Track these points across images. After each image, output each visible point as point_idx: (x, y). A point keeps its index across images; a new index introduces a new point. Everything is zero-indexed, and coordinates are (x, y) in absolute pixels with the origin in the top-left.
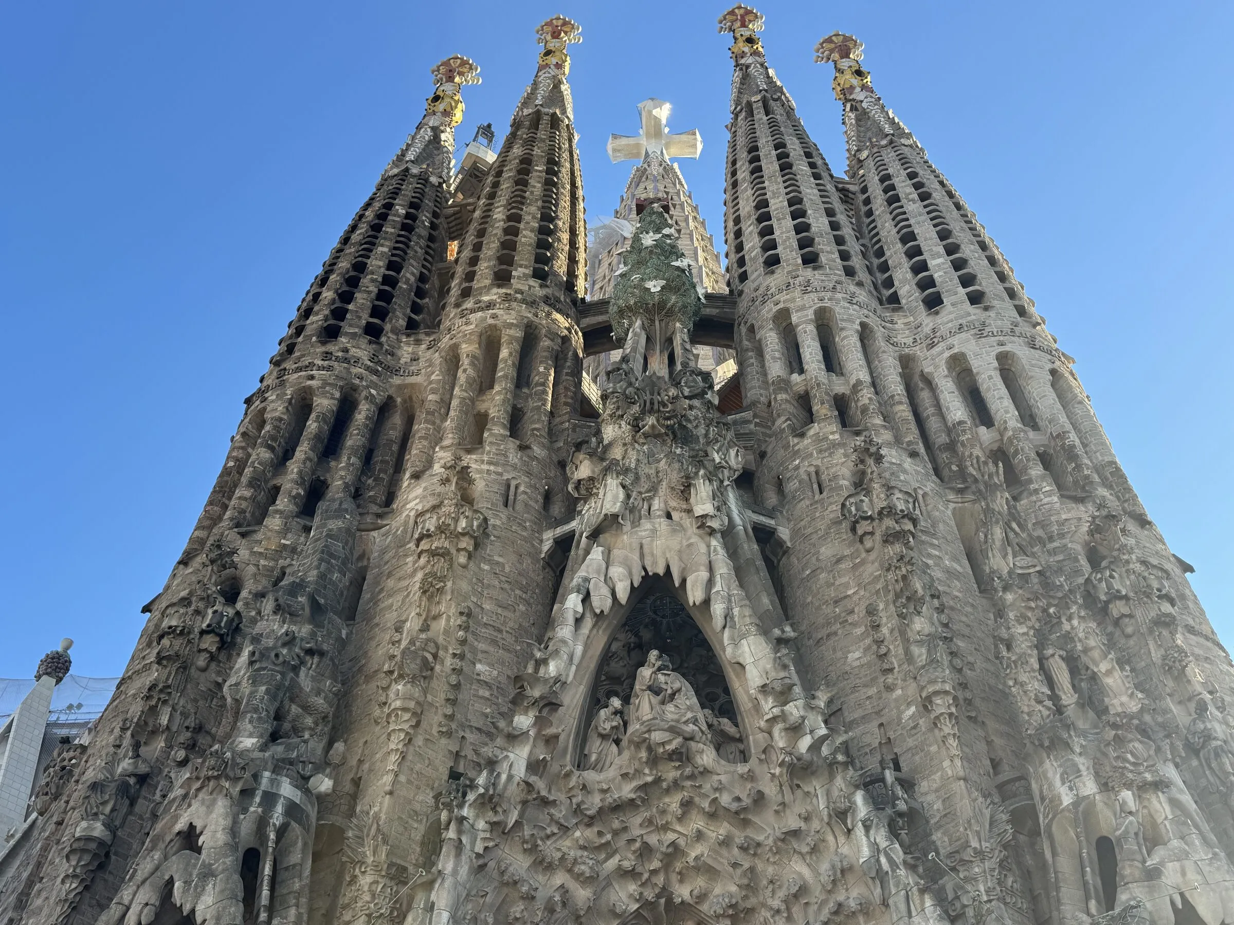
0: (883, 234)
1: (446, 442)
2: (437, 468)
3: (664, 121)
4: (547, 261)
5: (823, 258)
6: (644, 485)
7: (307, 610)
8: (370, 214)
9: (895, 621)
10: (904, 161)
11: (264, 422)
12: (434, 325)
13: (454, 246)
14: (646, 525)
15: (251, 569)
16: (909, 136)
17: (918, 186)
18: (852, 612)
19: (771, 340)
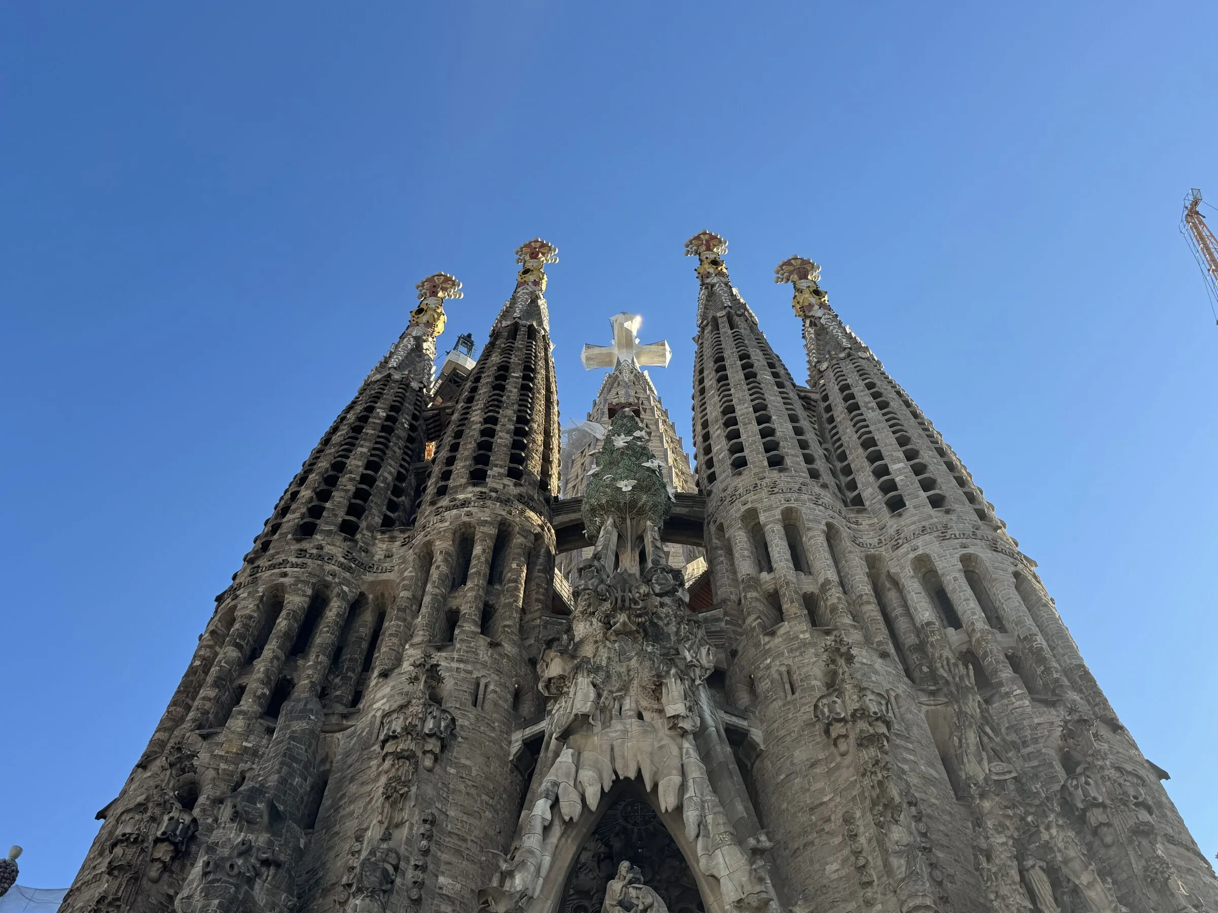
0: (845, 439)
1: (417, 640)
2: (406, 666)
3: (635, 333)
4: (521, 461)
5: (788, 461)
6: (616, 684)
7: (266, 818)
8: (351, 417)
9: (873, 830)
10: (862, 373)
11: (234, 620)
12: (409, 523)
13: (431, 447)
14: (617, 725)
15: (211, 773)
16: (866, 349)
17: (876, 395)
18: (828, 820)
19: (740, 539)
